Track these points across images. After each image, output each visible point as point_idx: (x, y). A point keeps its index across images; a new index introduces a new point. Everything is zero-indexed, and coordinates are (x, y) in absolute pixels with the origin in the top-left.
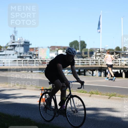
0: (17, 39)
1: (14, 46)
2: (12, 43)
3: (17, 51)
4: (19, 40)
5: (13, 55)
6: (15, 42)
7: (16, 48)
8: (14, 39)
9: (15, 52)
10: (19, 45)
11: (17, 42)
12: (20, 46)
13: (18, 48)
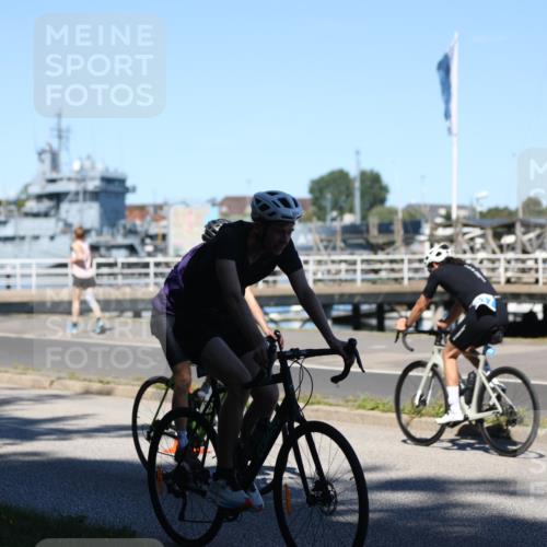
0: (71, 164)
1: (57, 198)
2: (44, 183)
3: (70, 220)
4: (79, 172)
5: (52, 238)
6: (61, 179)
7: (64, 206)
8: (55, 165)
9: (61, 225)
10: (77, 193)
11: (69, 179)
12: (81, 197)
13: (75, 207)
